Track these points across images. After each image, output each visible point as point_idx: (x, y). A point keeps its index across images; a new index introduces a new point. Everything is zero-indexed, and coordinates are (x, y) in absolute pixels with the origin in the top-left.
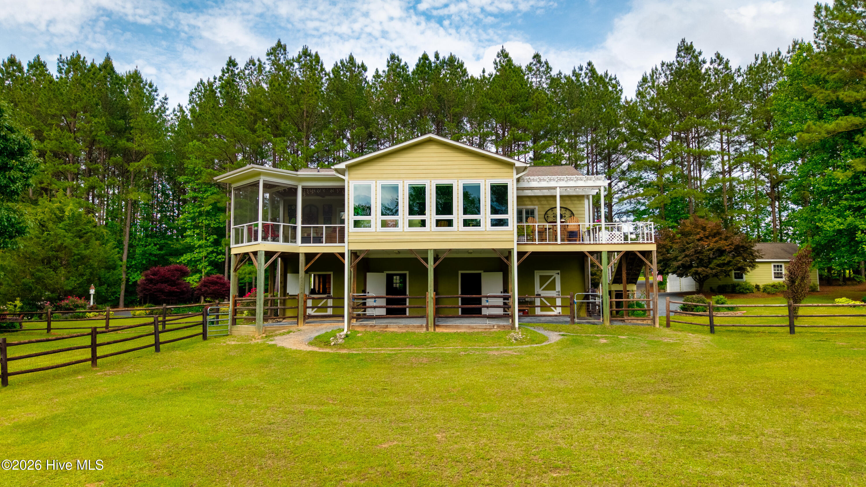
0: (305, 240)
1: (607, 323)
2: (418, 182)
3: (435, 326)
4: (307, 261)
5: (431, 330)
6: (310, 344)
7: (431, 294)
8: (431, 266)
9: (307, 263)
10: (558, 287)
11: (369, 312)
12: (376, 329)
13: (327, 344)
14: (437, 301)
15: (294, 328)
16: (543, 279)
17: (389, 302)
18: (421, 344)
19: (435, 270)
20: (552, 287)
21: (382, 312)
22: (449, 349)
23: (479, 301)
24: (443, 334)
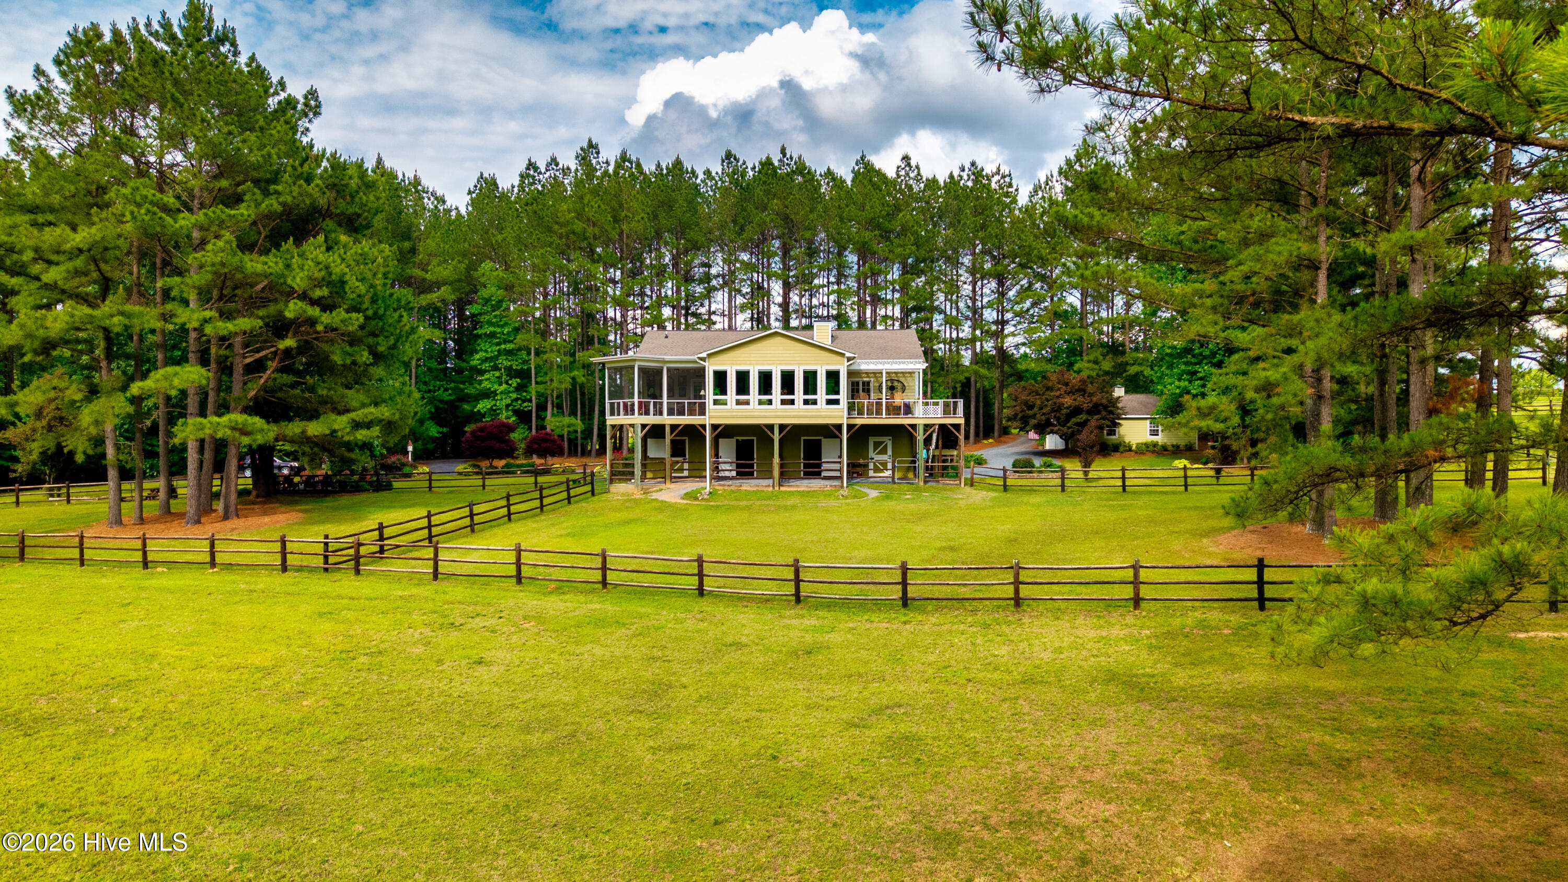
0: (671, 412)
1: (922, 483)
2: (765, 368)
3: (780, 485)
4: (672, 431)
5: (777, 488)
6: (683, 498)
7: (776, 460)
8: (776, 437)
9: (672, 433)
10: (890, 452)
11: (721, 474)
12: (732, 488)
13: (696, 499)
14: (782, 466)
15: (663, 486)
16: (877, 445)
17: (738, 466)
18: (769, 498)
19: (780, 440)
20: (884, 451)
21: (734, 474)
22: (790, 502)
23: (819, 466)
24: (786, 492)
